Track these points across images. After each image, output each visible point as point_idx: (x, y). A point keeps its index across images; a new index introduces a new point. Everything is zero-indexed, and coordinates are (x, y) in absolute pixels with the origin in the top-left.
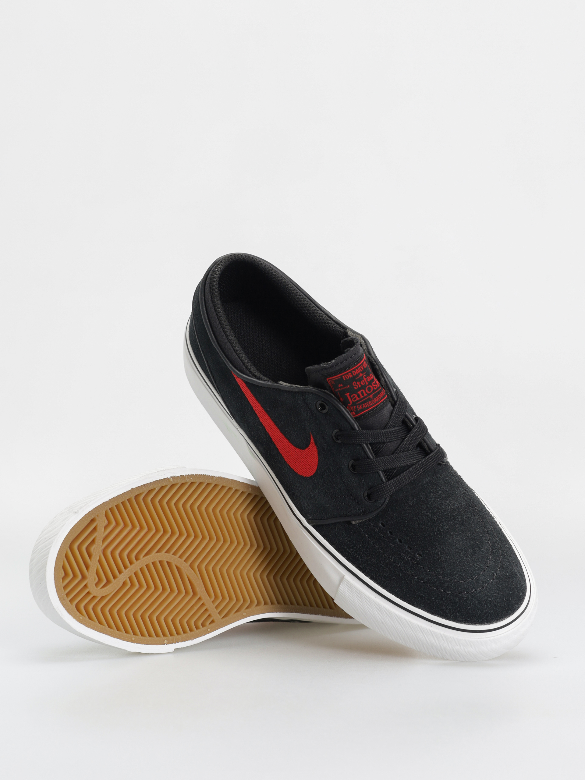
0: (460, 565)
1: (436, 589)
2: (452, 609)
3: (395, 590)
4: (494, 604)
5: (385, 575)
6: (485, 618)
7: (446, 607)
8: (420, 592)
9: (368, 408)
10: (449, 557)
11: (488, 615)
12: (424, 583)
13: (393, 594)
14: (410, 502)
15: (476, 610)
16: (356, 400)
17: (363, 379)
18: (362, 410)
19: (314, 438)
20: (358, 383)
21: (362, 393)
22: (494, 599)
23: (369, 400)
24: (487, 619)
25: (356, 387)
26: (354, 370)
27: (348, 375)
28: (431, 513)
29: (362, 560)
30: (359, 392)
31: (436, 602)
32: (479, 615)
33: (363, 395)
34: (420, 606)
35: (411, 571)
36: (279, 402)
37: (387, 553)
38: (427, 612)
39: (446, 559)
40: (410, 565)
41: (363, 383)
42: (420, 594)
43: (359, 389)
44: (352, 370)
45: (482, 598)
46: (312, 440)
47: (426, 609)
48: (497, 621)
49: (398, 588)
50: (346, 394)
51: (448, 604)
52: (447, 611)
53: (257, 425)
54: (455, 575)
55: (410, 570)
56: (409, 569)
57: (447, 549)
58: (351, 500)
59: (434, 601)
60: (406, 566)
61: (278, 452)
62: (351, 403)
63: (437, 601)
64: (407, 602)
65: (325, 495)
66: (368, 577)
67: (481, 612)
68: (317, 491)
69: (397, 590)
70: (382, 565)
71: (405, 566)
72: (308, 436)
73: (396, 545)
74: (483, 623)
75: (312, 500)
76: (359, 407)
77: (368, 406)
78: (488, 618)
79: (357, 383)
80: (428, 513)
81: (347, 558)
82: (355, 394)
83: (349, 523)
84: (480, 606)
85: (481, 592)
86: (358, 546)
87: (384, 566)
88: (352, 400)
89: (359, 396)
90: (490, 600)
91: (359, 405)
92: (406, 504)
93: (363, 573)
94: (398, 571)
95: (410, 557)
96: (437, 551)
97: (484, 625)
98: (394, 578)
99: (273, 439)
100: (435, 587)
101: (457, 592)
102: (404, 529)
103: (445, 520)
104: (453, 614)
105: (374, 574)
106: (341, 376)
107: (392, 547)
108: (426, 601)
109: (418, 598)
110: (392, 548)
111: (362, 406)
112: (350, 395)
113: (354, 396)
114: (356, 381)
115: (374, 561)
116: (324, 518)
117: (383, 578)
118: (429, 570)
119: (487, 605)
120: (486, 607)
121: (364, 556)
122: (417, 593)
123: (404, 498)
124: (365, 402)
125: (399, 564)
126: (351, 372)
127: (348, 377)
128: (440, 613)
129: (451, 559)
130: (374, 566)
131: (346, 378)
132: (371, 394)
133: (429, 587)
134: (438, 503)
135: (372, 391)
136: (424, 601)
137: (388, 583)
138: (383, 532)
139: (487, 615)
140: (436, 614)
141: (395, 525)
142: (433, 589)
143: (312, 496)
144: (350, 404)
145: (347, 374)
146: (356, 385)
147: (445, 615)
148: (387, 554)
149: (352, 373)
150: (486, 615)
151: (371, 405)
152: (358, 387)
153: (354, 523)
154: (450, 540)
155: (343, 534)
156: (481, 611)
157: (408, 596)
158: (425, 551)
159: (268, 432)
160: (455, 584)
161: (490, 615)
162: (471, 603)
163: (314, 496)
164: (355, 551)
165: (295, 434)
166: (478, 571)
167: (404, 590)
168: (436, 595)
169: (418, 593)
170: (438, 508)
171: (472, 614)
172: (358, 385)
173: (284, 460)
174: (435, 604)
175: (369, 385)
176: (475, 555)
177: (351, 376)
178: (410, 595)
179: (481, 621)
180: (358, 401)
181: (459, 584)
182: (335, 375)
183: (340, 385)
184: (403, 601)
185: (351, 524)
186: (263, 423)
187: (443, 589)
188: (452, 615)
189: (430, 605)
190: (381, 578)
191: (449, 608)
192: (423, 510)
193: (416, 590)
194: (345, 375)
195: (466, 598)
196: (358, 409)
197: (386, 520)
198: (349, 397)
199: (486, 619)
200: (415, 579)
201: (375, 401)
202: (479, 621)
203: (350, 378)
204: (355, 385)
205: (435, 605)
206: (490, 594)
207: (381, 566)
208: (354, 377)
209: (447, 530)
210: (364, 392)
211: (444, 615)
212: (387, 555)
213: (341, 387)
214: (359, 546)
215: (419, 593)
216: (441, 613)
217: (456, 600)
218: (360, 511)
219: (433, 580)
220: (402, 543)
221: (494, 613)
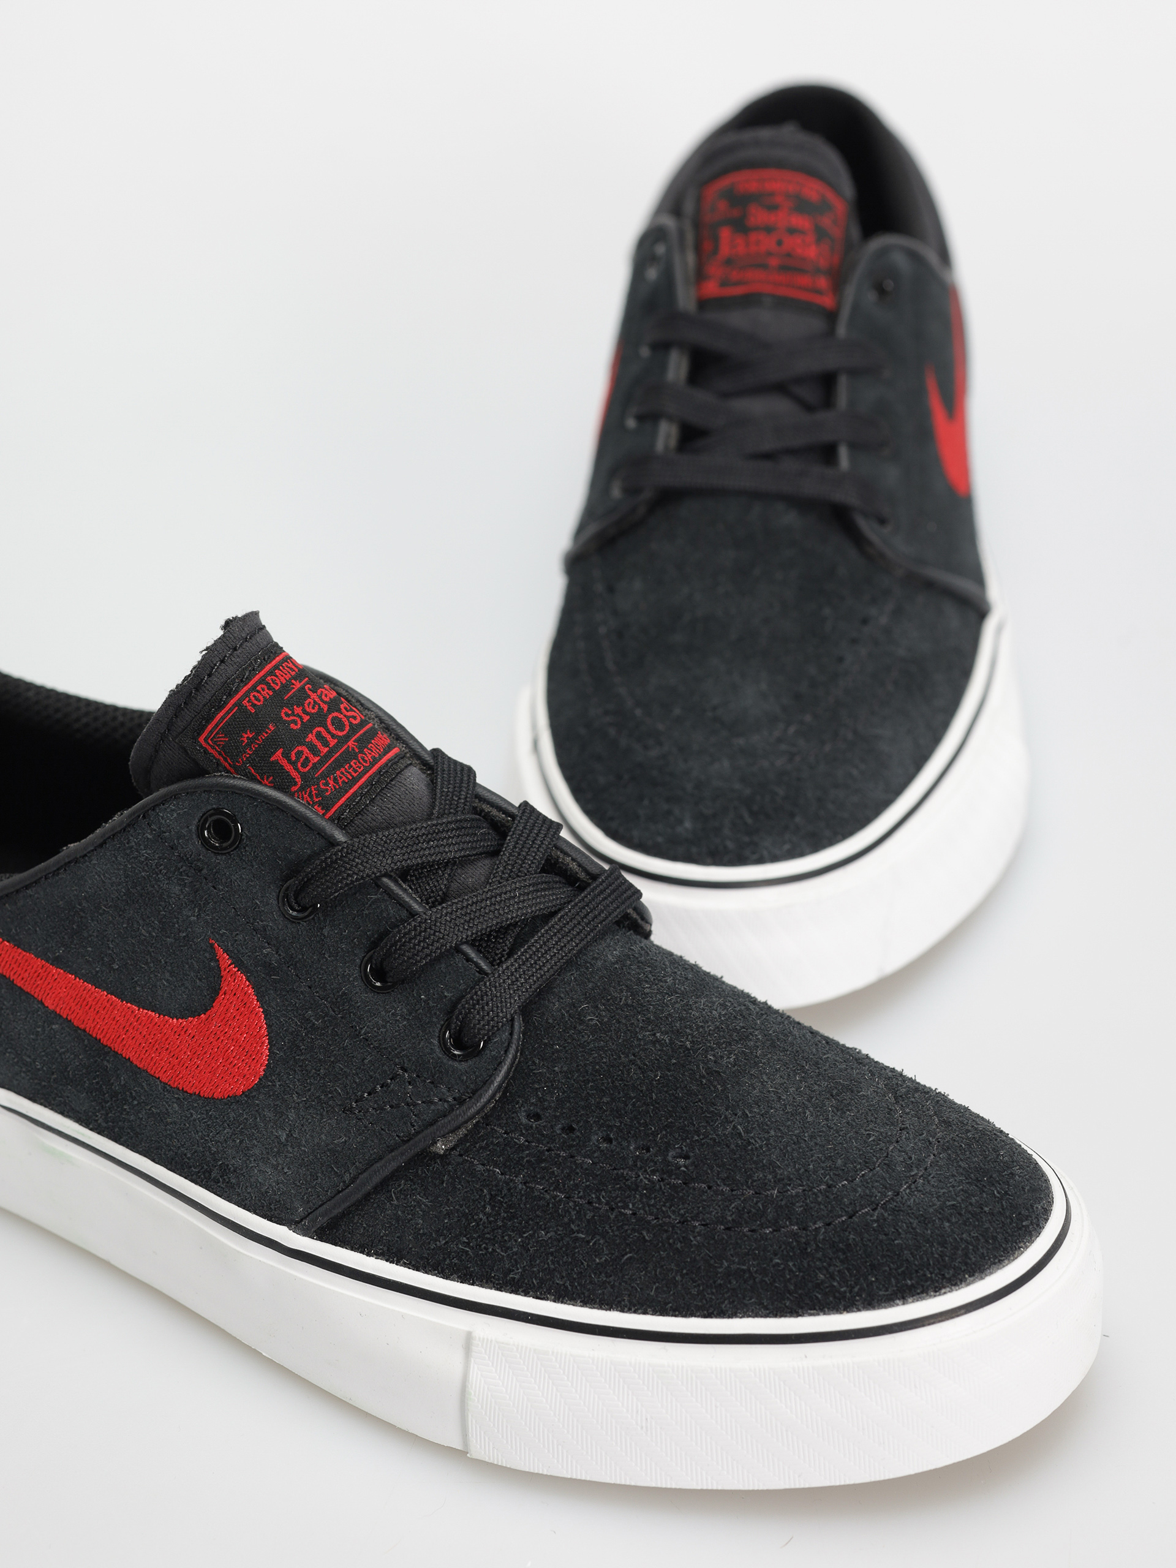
0: (816, 1144)
1: (774, 1231)
2: (848, 1269)
3: (648, 1294)
4: (969, 1212)
5: (598, 1260)
6: (959, 1260)
7: (827, 1270)
8: (727, 1262)
9: (355, 780)
10: (772, 1133)
11: (967, 1248)
12: (728, 1229)
13: (645, 1313)
14: (592, 1019)
15: (924, 1246)
16: (311, 765)
17: (309, 697)
18: (340, 792)
19: (226, 951)
20: (298, 710)
21: (319, 736)
22: (962, 1200)
23: (349, 756)
24: (969, 1261)
25: (295, 723)
26: (271, 673)
27: (258, 692)
28: (667, 1033)
29: (509, 1252)
30: (311, 737)
31: (791, 1271)
32: (936, 1256)
33: (326, 744)
34: (746, 1305)
35: (674, 1212)
36: (85, 904)
37: (579, 1192)
38: (775, 1316)
39: (768, 1139)
40: (664, 1193)
41: (313, 708)
42: (729, 1267)
43: (307, 728)
44: (265, 676)
45: (925, 1207)
46: (225, 959)
47: (766, 1308)
48: (1000, 1261)
49: (655, 1283)
50: (272, 759)
51: (831, 1259)
52: (835, 1284)
53: (43, 1027)
54: (815, 1172)
55: (670, 1208)
56: (664, 1206)
57: (759, 1114)
58: (407, 1084)
59: (784, 1269)
60: (653, 1202)
61: (137, 1072)
62: (299, 780)
63: (791, 1264)
64: (698, 1316)
65: (321, 1115)
66: (547, 1299)
67: (943, 1246)
68: (292, 1115)
69: (652, 1293)
70: (575, 1234)
71: (649, 1206)
72: (207, 955)
73: (596, 1155)
74: (961, 1281)
75: (288, 1152)
76: (327, 784)
77: (355, 775)
78: (970, 1259)
79: (293, 712)
80: (658, 1035)
81: (459, 1277)
82: (301, 744)
83: (426, 1156)
84: (929, 1232)
85: (913, 1192)
86: (481, 1216)
87: (584, 1236)
88: (297, 769)
89: (314, 750)
90: (953, 1205)
91: (325, 776)
92: (580, 1028)
93: (526, 1294)
94: (634, 1230)
95: (654, 1172)
96: (729, 1129)
97: (968, 1284)
98: (629, 1255)
99: (104, 1037)
100: (767, 1227)
101: (842, 1216)
102: (605, 1100)
103: (719, 1044)
104: (856, 1284)
105: (562, 1277)
106: (239, 704)
107: (585, 1166)
108: (757, 1280)
109: (730, 1283)
110: (586, 1169)
111: (335, 780)
112: (286, 755)
113: (300, 753)
114: (289, 704)
115: (549, 1235)
116: (344, 1182)
117: (595, 1274)
118: (728, 1186)
119: (949, 1221)
120: (949, 1227)
121: (510, 1236)
122: (720, 1270)
123: (568, 1012)
124: (338, 764)
125: (631, 1206)
126: (262, 681)
127: (259, 701)
128: (817, 1298)
129: (782, 1137)
130: (552, 1254)
131: (254, 705)
132: (347, 737)
133: (749, 1233)
134: (677, 1006)
135: (347, 728)
136: (751, 1282)
137: (617, 1284)
138: (543, 1135)
139: (963, 1250)
140: (802, 1308)
141: (572, 1100)
142: (766, 1233)
143: (283, 1138)
144: (296, 784)
145: (254, 688)
146: (294, 719)
147: (835, 1297)
148: (581, 1194)
149: (268, 684)
150: (960, 1252)
151: (360, 771)
152: (302, 722)
153: (441, 1147)
154: (755, 1089)
155: (419, 1202)
156: (939, 1243)
157: (694, 1291)
158: (693, 1137)
159: (82, 1027)
160: (827, 1197)
161: (971, 1247)
162: (900, 1230)
163: (290, 1135)
164: (479, 1237)
165: (167, 975)
166: (879, 1144)
167: (674, 1278)
168: (780, 1247)
169: (721, 1267)
170: (681, 1019)
171: (916, 1263)
172: (300, 717)
173: (161, 1082)
174: (788, 1277)
175: (330, 711)
176: (849, 1110)
177: (267, 693)
178: (699, 1285)
179: (954, 1276)
180: (315, 767)
181: (839, 1193)
182: (220, 708)
183: (247, 735)
184: (685, 1316)
185: (436, 1156)
186: (58, 1010)
187: (797, 1224)
188: (854, 1287)
189: (776, 1287)
190: (590, 1276)
191: (839, 1271)
192: (638, 1030)
193: (712, 1262)
194: (247, 695)
195: (877, 1221)
196: (327, 790)
197: (537, 1096)
198: (284, 762)
199: (966, 1264)
200: (697, 1230)
201: (370, 756)
202: (947, 1276)
203: (265, 700)
204: (292, 718)
205: (790, 1279)
206: (944, 1190)
207: (577, 1239)
208: (278, 695)
209: (735, 1064)
210: (324, 734)
211: (831, 1299)
212: (581, 1198)
213: (251, 741)
214: (485, 1214)
215: (726, 1264)
216: (819, 1296)
217: (848, 1239)
218: (448, 1102)
219: (754, 1208)
220: (614, 1143)
221: (980, 1237)
